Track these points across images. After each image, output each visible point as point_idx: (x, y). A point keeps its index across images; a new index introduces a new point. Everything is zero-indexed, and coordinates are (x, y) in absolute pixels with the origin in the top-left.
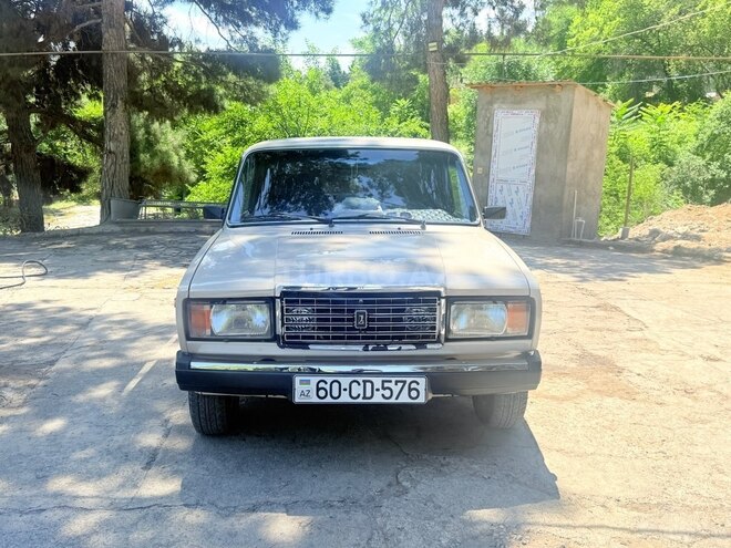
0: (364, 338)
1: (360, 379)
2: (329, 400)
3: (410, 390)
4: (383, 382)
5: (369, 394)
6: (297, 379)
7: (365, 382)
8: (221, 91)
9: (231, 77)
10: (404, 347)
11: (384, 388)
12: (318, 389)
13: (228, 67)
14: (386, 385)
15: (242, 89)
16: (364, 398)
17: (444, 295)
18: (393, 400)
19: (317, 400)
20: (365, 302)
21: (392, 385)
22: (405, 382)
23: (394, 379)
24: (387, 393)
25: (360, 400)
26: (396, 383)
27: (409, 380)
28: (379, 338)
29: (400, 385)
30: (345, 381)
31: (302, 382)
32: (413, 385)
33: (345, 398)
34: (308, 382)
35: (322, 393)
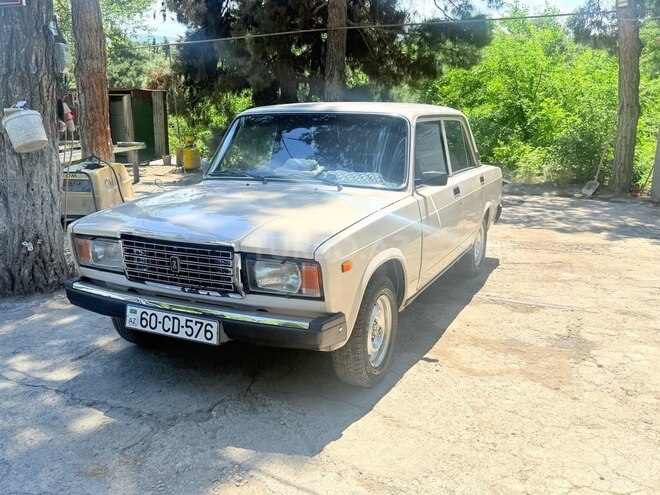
0: (182, 281)
1: (171, 316)
2: (148, 329)
3: (206, 331)
4: (187, 320)
5: (176, 330)
6: (129, 308)
7: (174, 318)
8: (440, 57)
9: (449, 44)
10: (211, 293)
11: (187, 327)
12: (142, 319)
13: (446, 34)
14: (189, 324)
15: (458, 54)
16: (173, 332)
17: (236, 250)
18: (193, 338)
19: (139, 327)
20: (179, 250)
21: (192, 324)
22: (202, 324)
23: (194, 320)
24: (189, 331)
25: (170, 333)
26: (196, 322)
27: (205, 322)
28: (192, 282)
29: (199, 325)
30: (161, 315)
31: (132, 312)
32: (209, 328)
33: (159, 330)
34: (135, 312)
35: (144, 323)
